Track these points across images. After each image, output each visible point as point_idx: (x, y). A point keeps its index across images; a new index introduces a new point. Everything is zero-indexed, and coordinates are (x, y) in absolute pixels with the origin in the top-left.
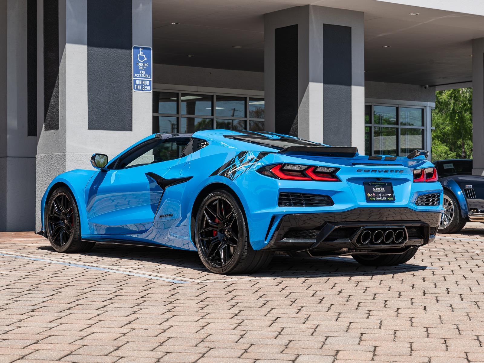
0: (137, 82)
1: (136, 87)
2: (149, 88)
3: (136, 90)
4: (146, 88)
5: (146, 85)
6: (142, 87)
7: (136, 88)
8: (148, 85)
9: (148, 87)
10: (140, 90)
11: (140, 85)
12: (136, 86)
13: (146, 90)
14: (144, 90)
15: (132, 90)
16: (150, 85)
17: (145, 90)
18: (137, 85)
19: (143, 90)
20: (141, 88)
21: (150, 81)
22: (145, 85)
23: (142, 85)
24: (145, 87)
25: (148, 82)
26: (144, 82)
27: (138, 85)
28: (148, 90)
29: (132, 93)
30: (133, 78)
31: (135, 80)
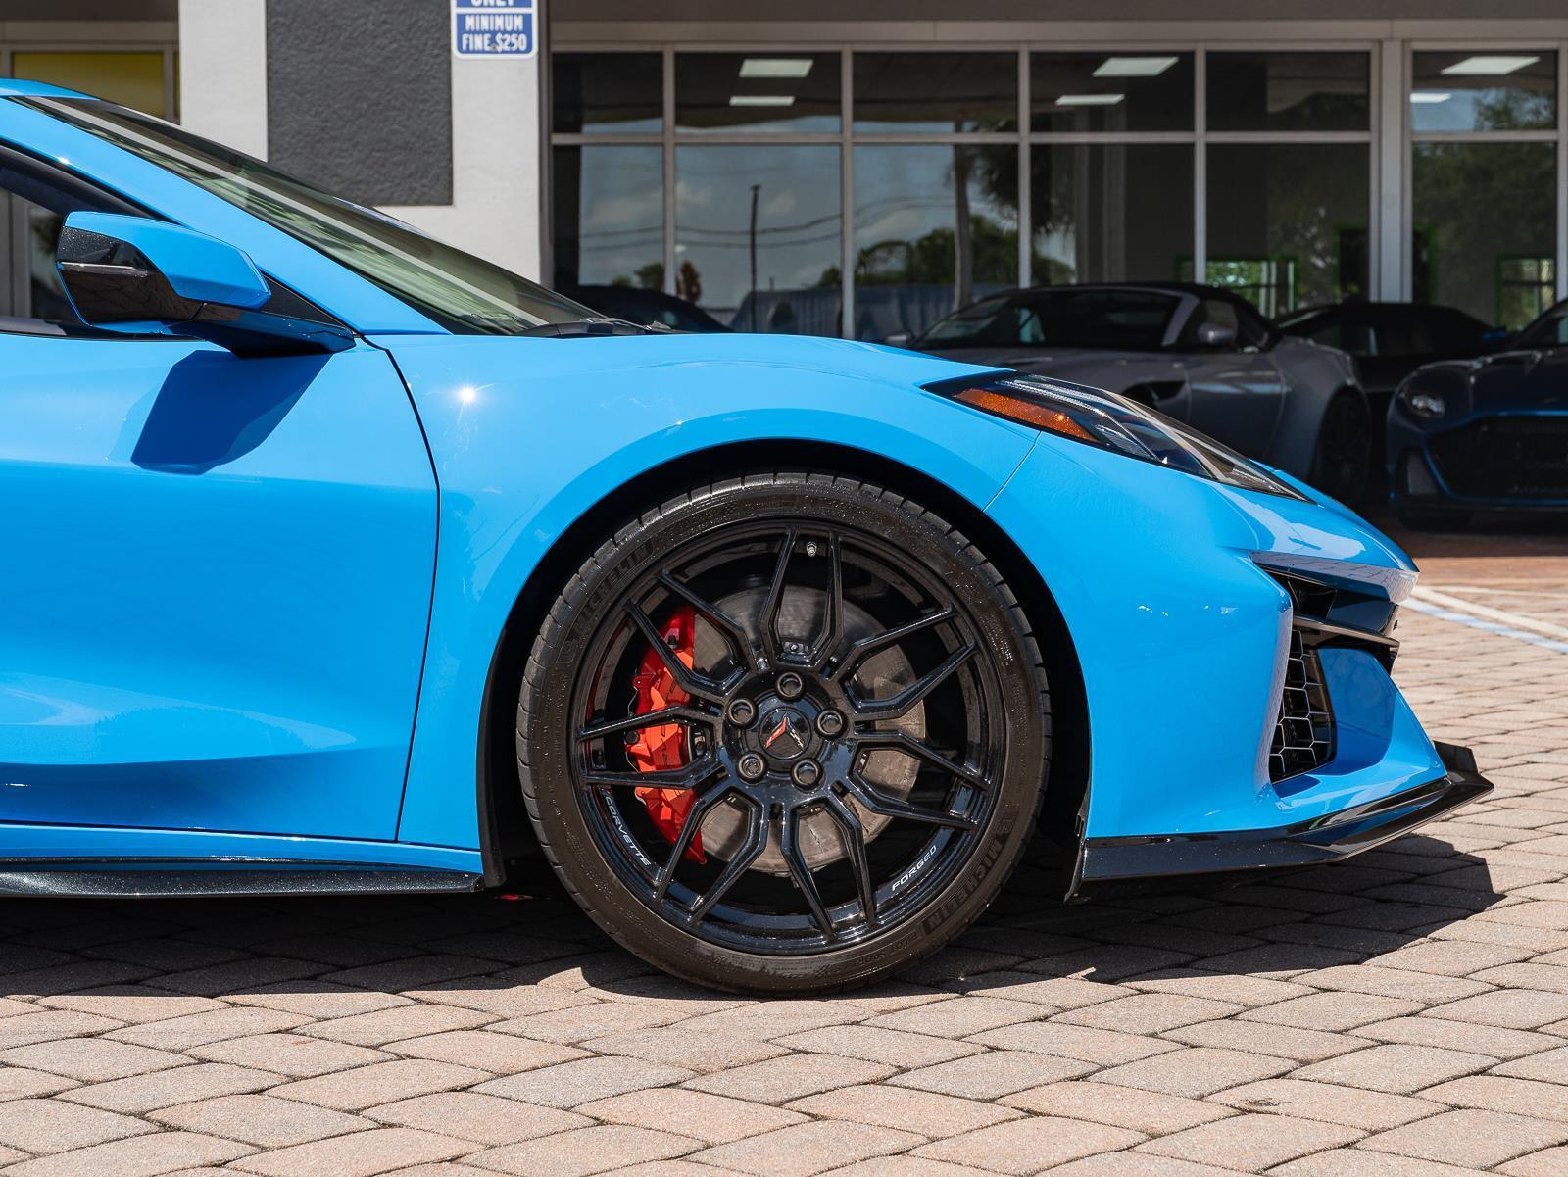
0: (470, 22)
1: (465, 42)
2: (521, 42)
3: (468, 51)
4: (511, 45)
5: (511, 33)
6: (493, 41)
7: (468, 46)
8: (519, 33)
9: (517, 39)
10: (483, 52)
11: (482, 33)
12: (468, 39)
13: (511, 52)
14: (499, 49)
15: (449, 51)
16: (527, 30)
17: (503, 52)
18: (470, 32)
19: (497, 52)
20: (489, 45)
21: (527, 18)
22: (504, 32)
23: (494, 33)
24: (503, 41)
25: (519, 22)
26: (499, 21)
27: (475, 33)
28: (518, 51)
29: (449, 63)
30: (455, 10)
31: (461, 18)
